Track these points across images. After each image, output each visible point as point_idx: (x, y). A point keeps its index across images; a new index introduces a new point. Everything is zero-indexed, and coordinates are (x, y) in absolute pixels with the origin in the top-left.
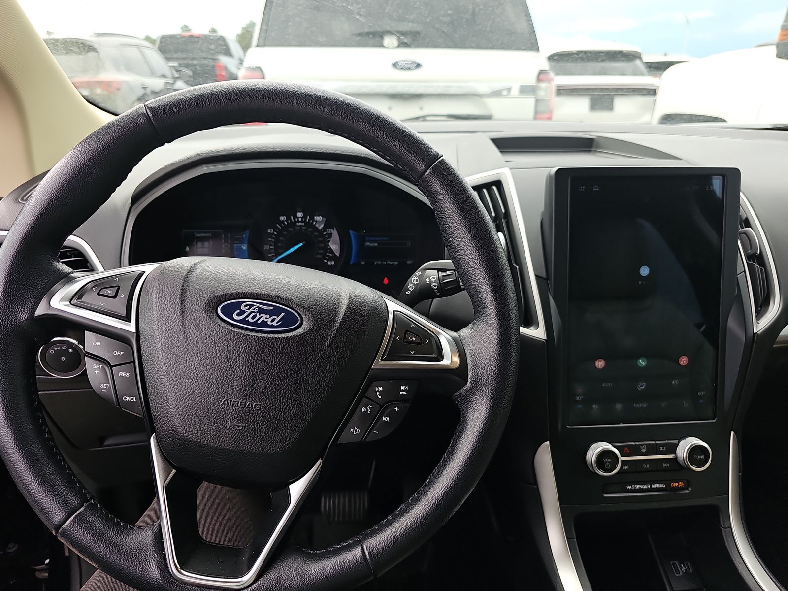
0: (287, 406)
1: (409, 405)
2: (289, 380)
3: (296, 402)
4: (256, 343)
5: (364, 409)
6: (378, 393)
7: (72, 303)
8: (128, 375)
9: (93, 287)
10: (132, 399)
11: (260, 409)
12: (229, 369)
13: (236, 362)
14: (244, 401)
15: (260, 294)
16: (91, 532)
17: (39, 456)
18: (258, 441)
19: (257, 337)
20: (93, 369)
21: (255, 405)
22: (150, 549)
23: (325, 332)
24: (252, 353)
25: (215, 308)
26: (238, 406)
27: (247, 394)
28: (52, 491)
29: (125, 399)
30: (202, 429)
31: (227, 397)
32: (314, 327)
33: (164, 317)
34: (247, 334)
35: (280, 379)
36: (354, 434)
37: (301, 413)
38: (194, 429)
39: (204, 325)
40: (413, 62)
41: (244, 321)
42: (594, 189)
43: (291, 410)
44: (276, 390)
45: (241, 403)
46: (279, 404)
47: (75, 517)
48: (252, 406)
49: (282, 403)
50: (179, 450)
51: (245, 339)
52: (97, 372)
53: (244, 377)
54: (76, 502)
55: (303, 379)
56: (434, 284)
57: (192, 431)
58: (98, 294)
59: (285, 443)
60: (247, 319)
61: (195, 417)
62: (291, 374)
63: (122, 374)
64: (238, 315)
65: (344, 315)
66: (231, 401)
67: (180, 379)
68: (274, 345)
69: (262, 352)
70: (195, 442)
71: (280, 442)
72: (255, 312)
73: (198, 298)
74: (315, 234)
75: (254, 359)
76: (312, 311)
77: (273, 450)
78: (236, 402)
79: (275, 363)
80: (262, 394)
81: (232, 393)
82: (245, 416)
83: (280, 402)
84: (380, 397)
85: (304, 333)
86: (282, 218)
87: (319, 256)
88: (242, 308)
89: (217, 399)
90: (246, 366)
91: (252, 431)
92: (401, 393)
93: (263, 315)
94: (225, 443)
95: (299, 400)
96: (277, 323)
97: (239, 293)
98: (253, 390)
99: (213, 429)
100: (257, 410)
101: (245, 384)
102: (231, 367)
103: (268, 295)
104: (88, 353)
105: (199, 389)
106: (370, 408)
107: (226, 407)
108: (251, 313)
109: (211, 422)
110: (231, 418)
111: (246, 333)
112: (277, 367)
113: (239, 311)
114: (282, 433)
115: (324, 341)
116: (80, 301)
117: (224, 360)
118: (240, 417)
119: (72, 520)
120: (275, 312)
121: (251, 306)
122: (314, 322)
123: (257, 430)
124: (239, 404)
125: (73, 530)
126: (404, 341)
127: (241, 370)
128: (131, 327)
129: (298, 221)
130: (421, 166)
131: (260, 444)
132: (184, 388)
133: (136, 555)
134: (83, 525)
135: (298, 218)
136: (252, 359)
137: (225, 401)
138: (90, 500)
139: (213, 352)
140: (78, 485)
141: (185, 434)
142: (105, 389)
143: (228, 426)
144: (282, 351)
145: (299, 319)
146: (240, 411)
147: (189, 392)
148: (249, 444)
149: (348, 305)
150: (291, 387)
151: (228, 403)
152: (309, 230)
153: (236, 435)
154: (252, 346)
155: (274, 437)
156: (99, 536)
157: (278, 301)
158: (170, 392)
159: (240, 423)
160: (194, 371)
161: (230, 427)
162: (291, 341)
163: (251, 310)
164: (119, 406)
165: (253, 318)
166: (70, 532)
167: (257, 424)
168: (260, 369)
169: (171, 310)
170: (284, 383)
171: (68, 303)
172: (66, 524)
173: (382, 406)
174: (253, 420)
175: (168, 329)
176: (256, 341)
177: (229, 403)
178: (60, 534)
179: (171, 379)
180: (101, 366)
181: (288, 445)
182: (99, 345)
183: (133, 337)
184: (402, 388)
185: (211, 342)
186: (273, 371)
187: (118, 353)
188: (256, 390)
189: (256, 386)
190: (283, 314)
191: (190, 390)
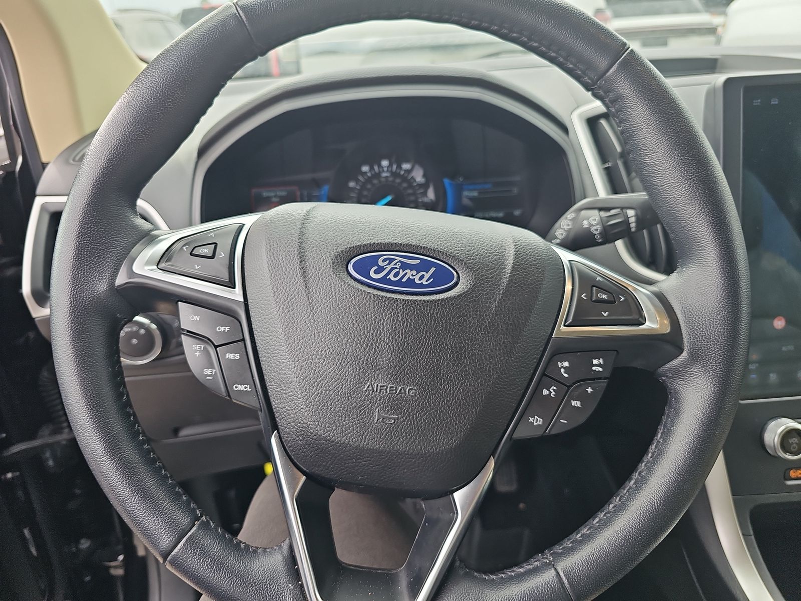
0: (450, 391)
1: (605, 384)
2: (450, 356)
3: (462, 384)
4: (403, 308)
5: (545, 392)
6: (562, 370)
7: (159, 267)
8: (237, 356)
9: (184, 246)
10: (245, 388)
11: (415, 396)
12: (372, 343)
13: (380, 335)
14: (393, 386)
15: (401, 244)
16: (208, 559)
17: (136, 463)
18: (416, 438)
19: (403, 300)
20: (192, 350)
21: (409, 390)
22: (283, 579)
23: (490, 290)
24: (400, 322)
25: (344, 265)
26: (386, 393)
27: (398, 375)
28: (155, 508)
29: (236, 387)
30: (341, 424)
31: (372, 381)
32: (474, 284)
33: (280, 279)
34: (390, 298)
35: (439, 355)
36: (535, 424)
37: (469, 400)
38: (331, 424)
39: (333, 288)
41: (384, 280)
42: (772, 103)
43: (456, 396)
44: (434, 369)
45: (390, 388)
46: (439, 388)
47: (187, 540)
48: (405, 391)
49: (444, 387)
50: (312, 452)
51: (388, 303)
52: (198, 354)
53: (392, 354)
54: (185, 520)
55: (469, 354)
56: (595, 228)
57: (329, 427)
58: (191, 254)
59: (452, 439)
60: (388, 278)
61: (331, 408)
62: (451, 347)
63: (230, 356)
64: (376, 272)
65: (513, 267)
66: (377, 386)
67: (308, 359)
68: (426, 311)
69: (411, 320)
70: (333, 442)
71: (444, 439)
72: (397, 268)
73: (321, 253)
74: (404, 185)
75: (402, 329)
76: (469, 263)
77: (436, 449)
78: (384, 386)
79: (430, 333)
80: (417, 375)
81: (378, 375)
82: (397, 404)
83: (441, 385)
84: (566, 375)
85: (464, 293)
86: (365, 169)
88: (381, 263)
89: (359, 384)
90: (392, 338)
91: (407, 424)
92: (594, 368)
93: (408, 271)
94: (372, 441)
95: (465, 382)
96: (426, 281)
97: (374, 244)
98: (404, 370)
99: (356, 424)
100: (412, 396)
101: (393, 362)
102: (373, 341)
103: (411, 245)
104: (183, 330)
105: (334, 372)
106: (553, 390)
107: (372, 395)
108: (392, 269)
109: (353, 415)
110: (379, 408)
111: (389, 295)
112: (433, 338)
113: (376, 267)
114: (446, 427)
115: (490, 303)
116: (169, 263)
117: (364, 332)
118: (391, 407)
119: (184, 545)
120: (423, 267)
121: (391, 260)
122: (475, 278)
123: (414, 424)
124: (389, 388)
125: (186, 557)
126: (591, 299)
127: (387, 344)
128: (236, 294)
129: (384, 172)
130: (602, 62)
131: (419, 442)
132: (315, 371)
133: (267, 587)
134: (197, 551)
135: (383, 167)
136: (400, 329)
137: (369, 386)
138: (201, 516)
139: (348, 323)
140: (185, 498)
141: (321, 430)
142: (209, 376)
143: (376, 419)
144: (438, 317)
145: (455, 273)
146: (390, 398)
147: (321, 377)
148: (405, 442)
149: (516, 254)
150: (453, 365)
151: (373, 389)
152: (397, 181)
153: (387, 431)
154: (398, 313)
155: (436, 432)
156: (219, 565)
157: (424, 253)
158: (297, 377)
159: (391, 414)
160: (326, 348)
161: (377, 420)
162: (448, 304)
163: (392, 265)
164: (229, 396)
165: (396, 275)
166: (182, 559)
167: (413, 415)
168: (412, 342)
169: (288, 270)
170: (444, 359)
171: (155, 267)
172: (176, 550)
173: (569, 387)
174: (408, 411)
175: (286, 294)
176: (403, 305)
177: (375, 389)
178: (170, 562)
179: (296, 359)
180: (203, 346)
181: (455, 442)
182: (198, 319)
183: (240, 307)
184: (595, 362)
185: (345, 310)
186: (428, 344)
187: (222, 329)
188: (408, 370)
189: (409, 365)
190: (433, 269)
191: (323, 373)
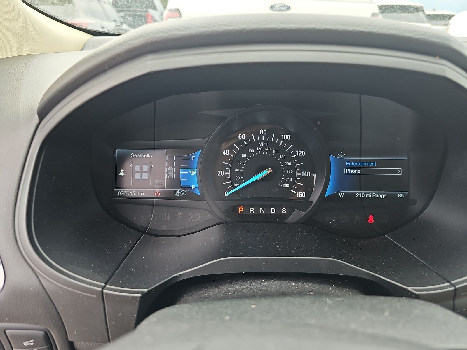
40: (284, 6)
74: (282, 157)
86: (241, 137)
87: (286, 186)
129: (261, 141)
135: (261, 136)
152: (275, 151)
